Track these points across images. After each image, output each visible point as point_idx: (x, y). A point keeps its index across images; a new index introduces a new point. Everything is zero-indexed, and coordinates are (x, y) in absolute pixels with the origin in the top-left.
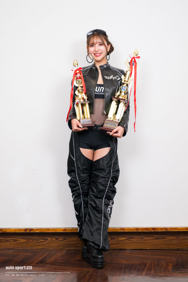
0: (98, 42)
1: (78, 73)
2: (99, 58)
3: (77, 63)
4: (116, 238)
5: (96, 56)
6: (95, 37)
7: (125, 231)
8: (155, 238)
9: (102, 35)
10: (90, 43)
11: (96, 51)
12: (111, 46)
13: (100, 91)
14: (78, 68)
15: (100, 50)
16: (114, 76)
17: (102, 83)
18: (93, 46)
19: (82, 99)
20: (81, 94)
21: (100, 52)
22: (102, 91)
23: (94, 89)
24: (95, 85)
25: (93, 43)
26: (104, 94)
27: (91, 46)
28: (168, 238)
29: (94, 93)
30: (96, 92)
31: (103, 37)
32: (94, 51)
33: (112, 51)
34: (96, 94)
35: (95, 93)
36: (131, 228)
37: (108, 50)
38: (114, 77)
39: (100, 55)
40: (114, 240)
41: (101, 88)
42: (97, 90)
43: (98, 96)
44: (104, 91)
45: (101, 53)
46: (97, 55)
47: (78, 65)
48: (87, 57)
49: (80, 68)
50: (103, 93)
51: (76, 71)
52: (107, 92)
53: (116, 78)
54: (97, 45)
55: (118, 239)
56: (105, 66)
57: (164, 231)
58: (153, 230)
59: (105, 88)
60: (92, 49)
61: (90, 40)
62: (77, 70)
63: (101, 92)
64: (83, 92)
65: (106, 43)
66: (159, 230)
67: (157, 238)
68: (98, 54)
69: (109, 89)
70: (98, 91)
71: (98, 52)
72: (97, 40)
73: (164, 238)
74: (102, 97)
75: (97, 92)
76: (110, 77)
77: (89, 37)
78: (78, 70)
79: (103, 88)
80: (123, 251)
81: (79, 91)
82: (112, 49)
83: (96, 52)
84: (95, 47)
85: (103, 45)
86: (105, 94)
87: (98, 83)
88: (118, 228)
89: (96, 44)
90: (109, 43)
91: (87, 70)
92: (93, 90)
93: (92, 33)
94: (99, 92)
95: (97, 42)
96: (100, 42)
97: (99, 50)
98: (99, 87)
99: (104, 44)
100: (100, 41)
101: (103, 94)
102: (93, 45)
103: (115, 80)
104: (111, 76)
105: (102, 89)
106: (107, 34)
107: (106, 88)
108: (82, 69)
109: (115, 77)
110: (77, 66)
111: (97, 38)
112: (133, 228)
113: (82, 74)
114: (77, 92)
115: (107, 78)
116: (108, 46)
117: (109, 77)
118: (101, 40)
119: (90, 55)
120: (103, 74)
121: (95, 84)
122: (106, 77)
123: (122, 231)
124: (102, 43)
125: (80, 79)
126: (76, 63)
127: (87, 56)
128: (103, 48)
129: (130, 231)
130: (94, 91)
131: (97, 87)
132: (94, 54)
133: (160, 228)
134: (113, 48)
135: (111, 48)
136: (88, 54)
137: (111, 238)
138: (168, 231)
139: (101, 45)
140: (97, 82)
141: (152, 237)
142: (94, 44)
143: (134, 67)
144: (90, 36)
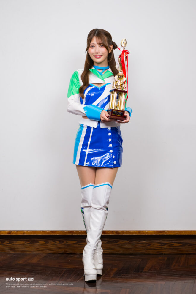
4: (65, 242)
7: (73, 234)
8: (106, 242)
28: (121, 242)
36: (80, 231)
40: (63, 244)
55: (67, 242)
57: (115, 234)
58: (104, 234)
66: (109, 234)
67: (109, 242)
73: (116, 242)
80: (72, 256)
88: (66, 231)
112: (82, 231)
123: (71, 234)
129: (78, 234)
133: (111, 232)
137: (59, 242)
138: (120, 234)
141: (104, 241)
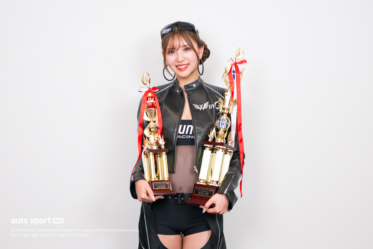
0: (182, 45)
1: (150, 97)
2: (184, 74)
3: (150, 79)
5: (180, 69)
6: (176, 37)
9: (187, 32)
10: (168, 48)
11: (178, 62)
12: (206, 49)
13: (187, 133)
14: (151, 87)
15: (185, 58)
16: (210, 103)
17: (190, 118)
18: (172, 53)
19: (155, 144)
20: (154, 135)
21: (186, 62)
22: (191, 133)
23: (176, 130)
24: (177, 122)
25: (173, 48)
26: (194, 137)
27: (169, 53)
29: (175, 136)
30: (179, 134)
31: (191, 35)
32: (176, 60)
33: (208, 56)
34: (179, 139)
35: (178, 137)
37: (201, 57)
38: (211, 105)
39: (186, 68)
41: (188, 126)
42: (182, 131)
43: (182, 142)
44: (193, 133)
45: (189, 64)
46: (181, 67)
47: (150, 82)
48: (164, 72)
49: (154, 88)
50: (191, 135)
51: (147, 93)
52: (199, 133)
53: (214, 107)
54: (180, 51)
56: (194, 85)
59: (194, 127)
60: (171, 58)
61: (168, 42)
62: (149, 91)
63: (189, 134)
64: (157, 132)
65: (195, 46)
68: (184, 66)
69: (203, 127)
70: (183, 133)
71: (183, 63)
72: (179, 42)
74: (191, 142)
75: (181, 135)
76: (203, 107)
77: (165, 37)
78: (151, 92)
79: (192, 127)
81: (150, 131)
82: (207, 54)
83: (180, 64)
84: (177, 54)
85: (190, 49)
86: (196, 137)
87: (183, 118)
89: (177, 50)
90: (201, 44)
91: (165, 91)
92: (174, 130)
93: (170, 29)
94: (185, 134)
95: (179, 45)
96: (185, 46)
97: (183, 60)
98: (185, 126)
99: (192, 48)
100: (186, 44)
101: (192, 138)
102: (172, 51)
103: (212, 110)
104: (205, 105)
105: (190, 128)
106: (197, 28)
107: (197, 126)
108: (157, 90)
109: (213, 105)
110: (148, 84)
111: (178, 38)
113: (156, 98)
114: (146, 132)
115: (199, 108)
116: (199, 50)
117: (201, 106)
118: (186, 41)
119: (168, 67)
120: (192, 101)
121: (178, 120)
122: (197, 107)
124: (188, 46)
125: (154, 109)
126: (148, 79)
127: (164, 69)
128: (190, 55)
130: (175, 134)
131: (181, 126)
132: (177, 66)
134: (209, 52)
135: (205, 52)
136: (166, 67)
139: (187, 49)
140: (181, 116)
142: (175, 49)
143: (235, 81)
144: (167, 35)
